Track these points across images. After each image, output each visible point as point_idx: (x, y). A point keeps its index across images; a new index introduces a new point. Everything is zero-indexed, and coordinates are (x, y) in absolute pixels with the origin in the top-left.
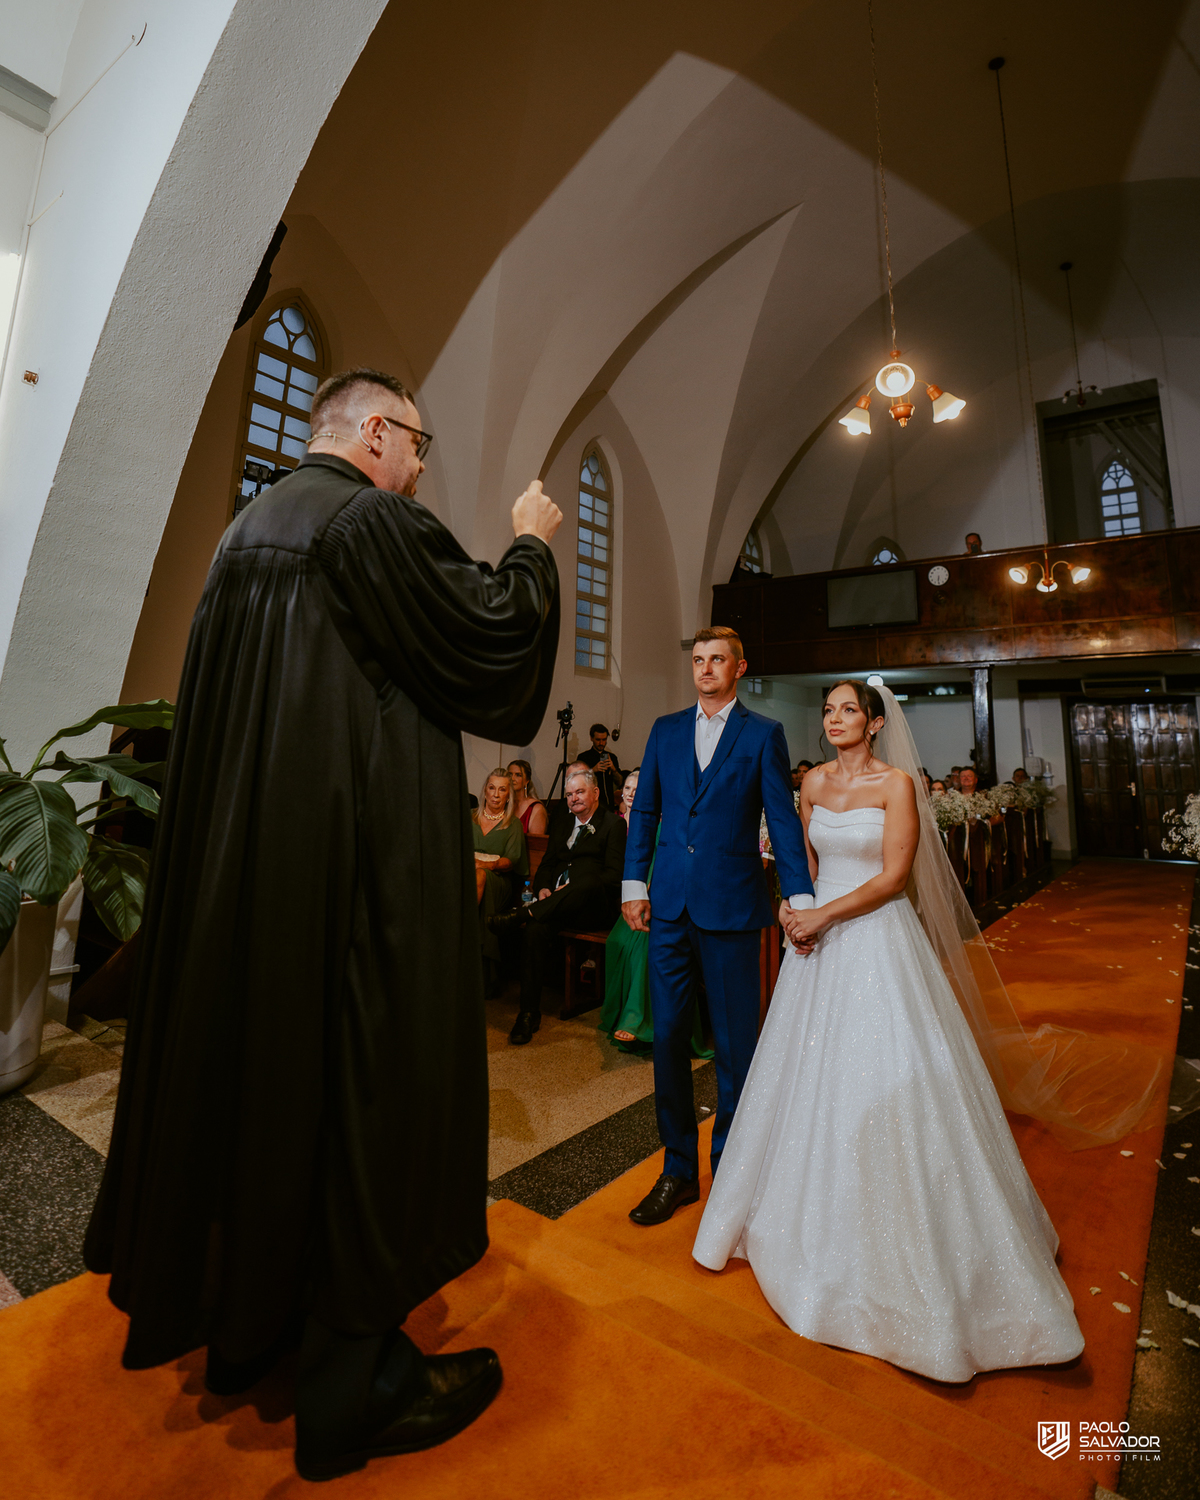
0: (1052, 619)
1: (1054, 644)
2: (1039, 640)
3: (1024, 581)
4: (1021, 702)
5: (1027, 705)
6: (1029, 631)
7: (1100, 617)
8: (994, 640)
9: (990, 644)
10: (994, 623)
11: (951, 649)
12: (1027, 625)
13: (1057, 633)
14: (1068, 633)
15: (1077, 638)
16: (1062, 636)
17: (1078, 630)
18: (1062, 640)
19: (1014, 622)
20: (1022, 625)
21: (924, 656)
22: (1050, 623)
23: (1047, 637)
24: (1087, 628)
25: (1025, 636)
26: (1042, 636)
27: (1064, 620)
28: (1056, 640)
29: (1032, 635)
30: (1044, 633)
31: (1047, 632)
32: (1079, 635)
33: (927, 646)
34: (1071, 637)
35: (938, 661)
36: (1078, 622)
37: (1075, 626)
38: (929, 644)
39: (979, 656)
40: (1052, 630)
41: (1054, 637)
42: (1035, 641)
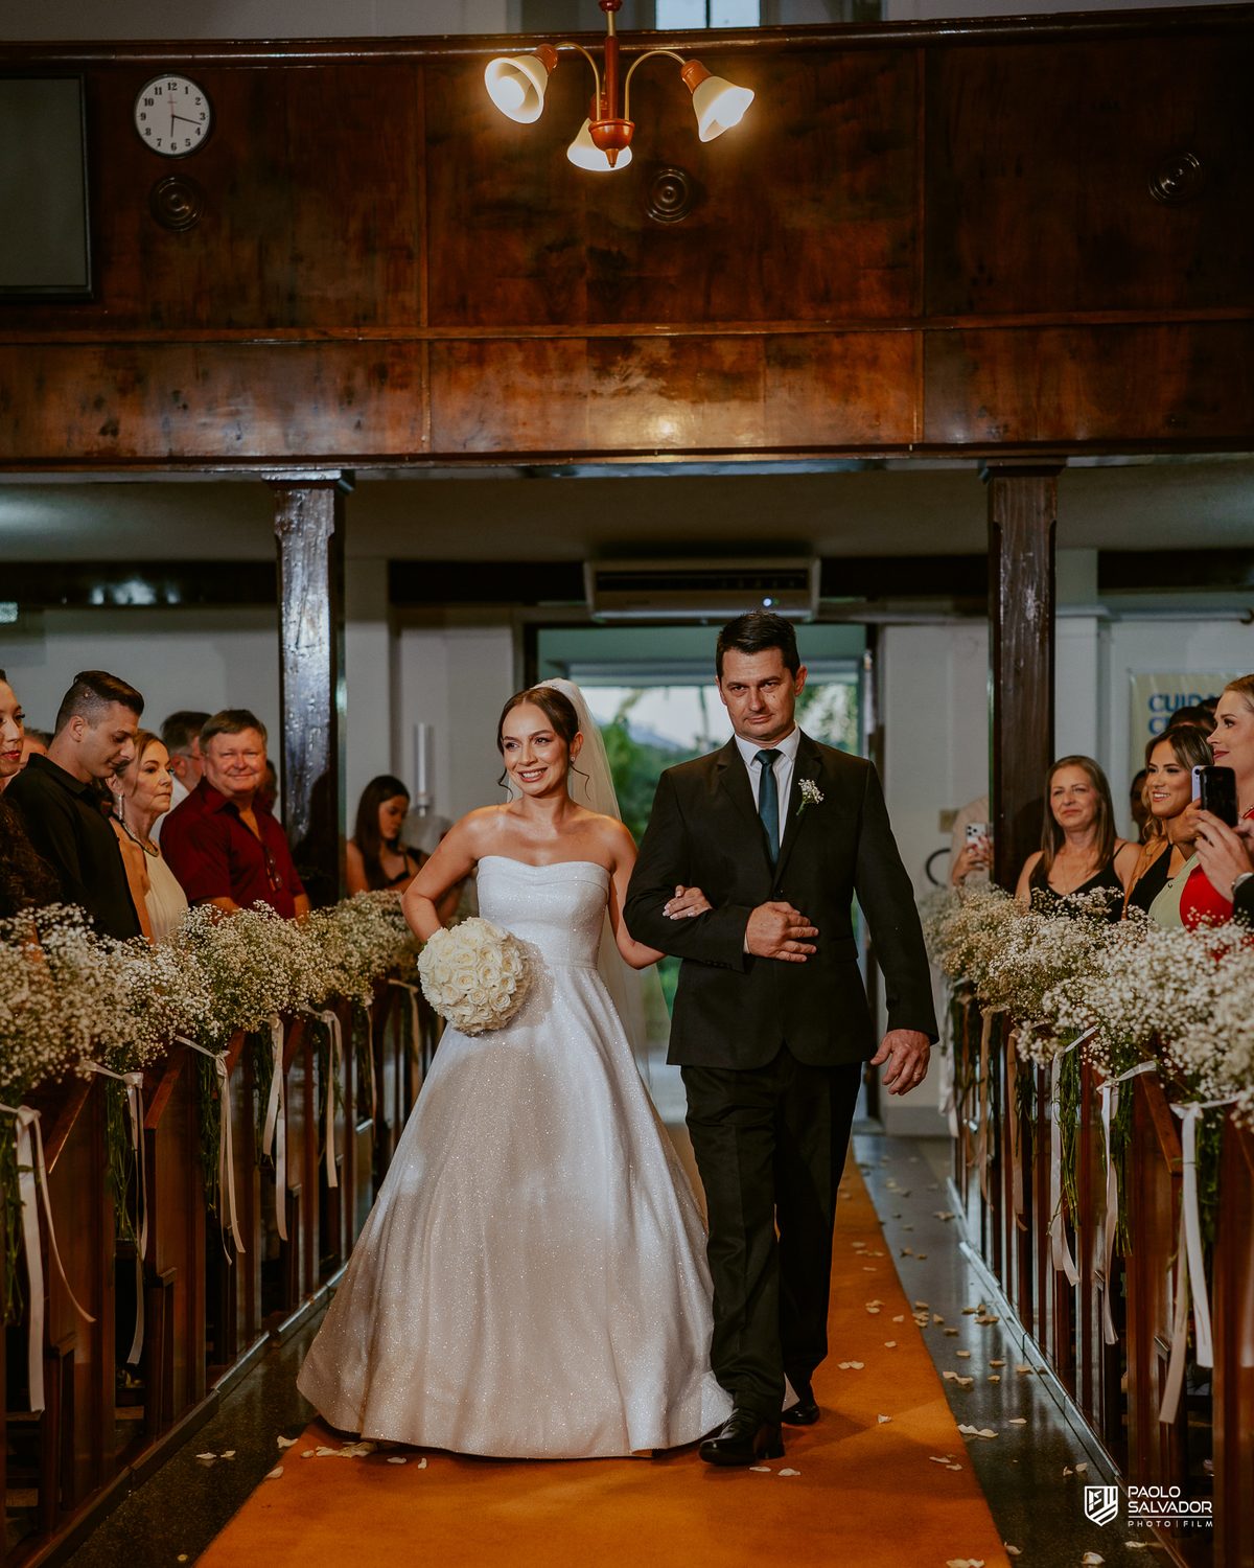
0: (555, 318)
1: (556, 407)
2: (509, 391)
3: (533, 115)
4: (395, 634)
5: (411, 643)
6: (479, 354)
7: (708, 318)
8: (360, 379)
9: (348, 398)
10: (365, 318)
11: (210, 407)
12: (474, 333)
13: (568, 368)
14: (603, 371)
15: (630, 392)
16: (584, 379)
17: (635, 360)
18: (582, 396)
19: (431, 323)
20: (456, 333)
21: (111, 429)
22: (547, 332)
23: (534, 382)
24: (662, 352)
25: (465, 373)
26: (519, 377)
27: (592, 321)
28: (563, 394)
29: (490, 372)
30: (525, 365)
31: (538, 366)
32: (636, 381)
33: (123, 391)
34: (613, 384)
35: (162, 448)
36: (638, 330)
37: (626, 347)
38: (132, 384)
39: (307, 437)
40: (552, 354)
41: (557, 384)
42: (497, 392)
